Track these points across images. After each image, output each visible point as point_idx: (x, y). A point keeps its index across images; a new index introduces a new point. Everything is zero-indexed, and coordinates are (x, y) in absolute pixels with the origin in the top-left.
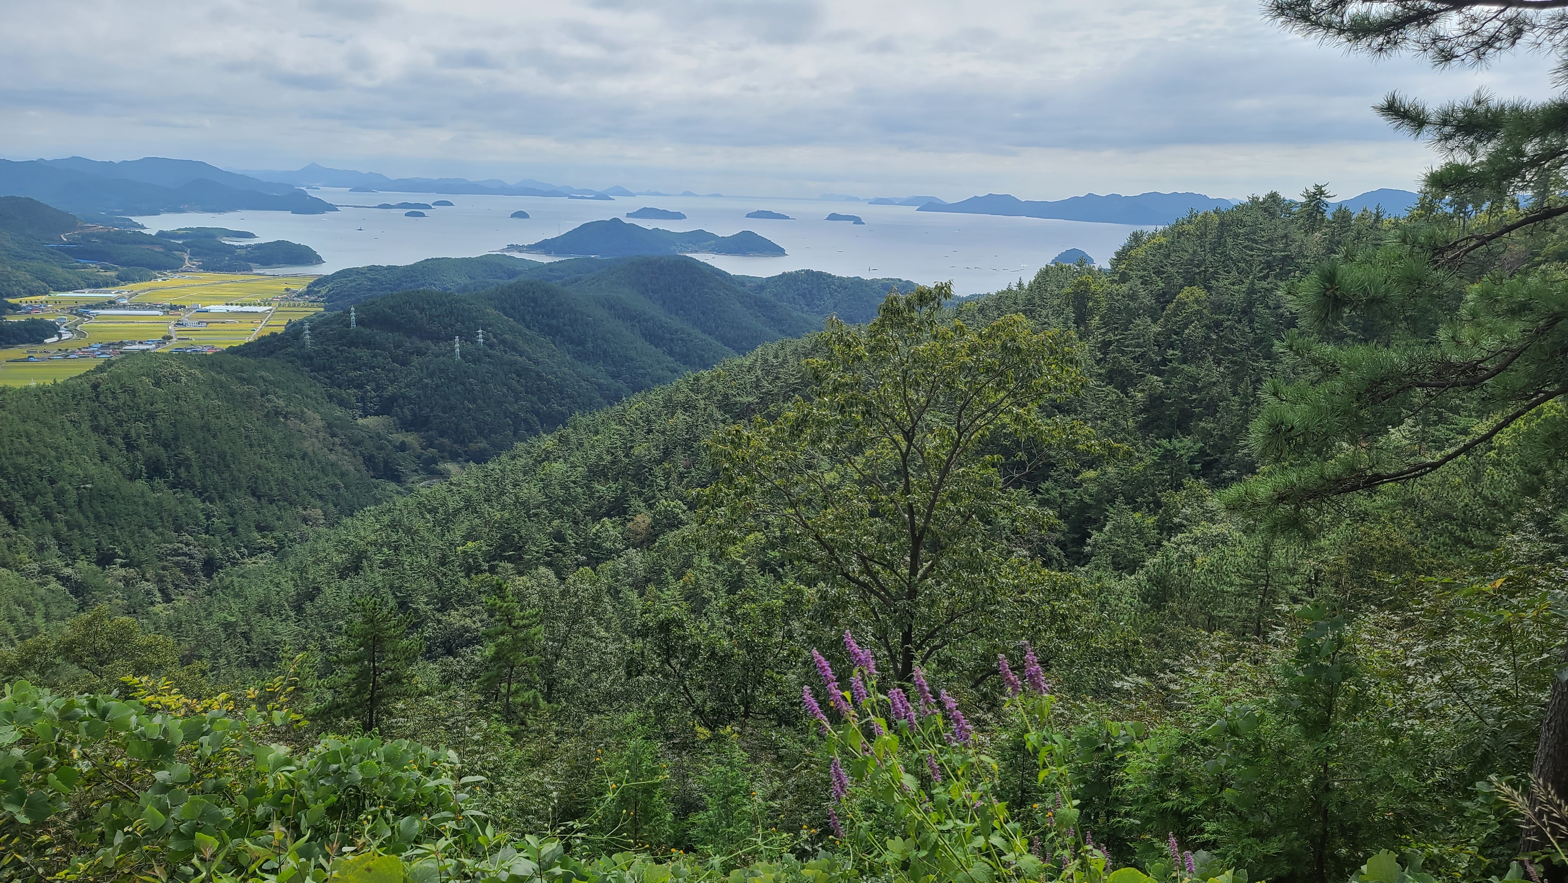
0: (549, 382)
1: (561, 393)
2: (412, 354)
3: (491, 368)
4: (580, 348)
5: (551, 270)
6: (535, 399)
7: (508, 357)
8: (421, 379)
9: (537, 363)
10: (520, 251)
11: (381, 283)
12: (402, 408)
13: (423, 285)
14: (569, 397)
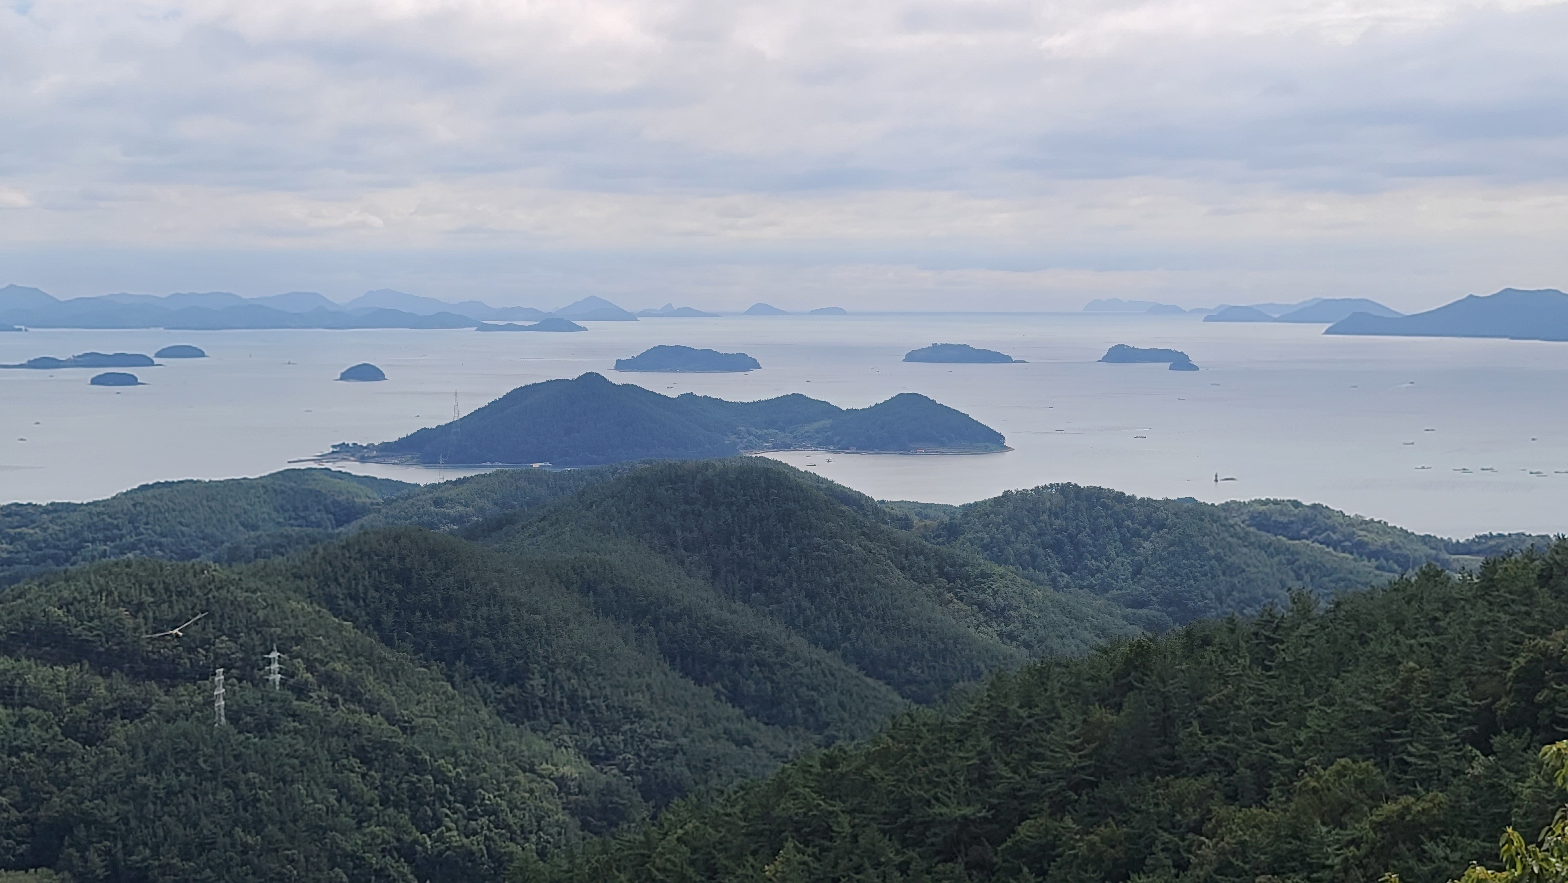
0: (440, 777)
1: (467, 802)
2: (110, 714)
3: (300, 744)
4: (512, 689)
5: (437, 503)
6: (404, 819)
7: (340, 715)
8: (131, 777)
9: (408, 729)
10: (363, 460)
11: (34, 545)
12: (82, 850)
13: (133, 547)
14: (486, 813)
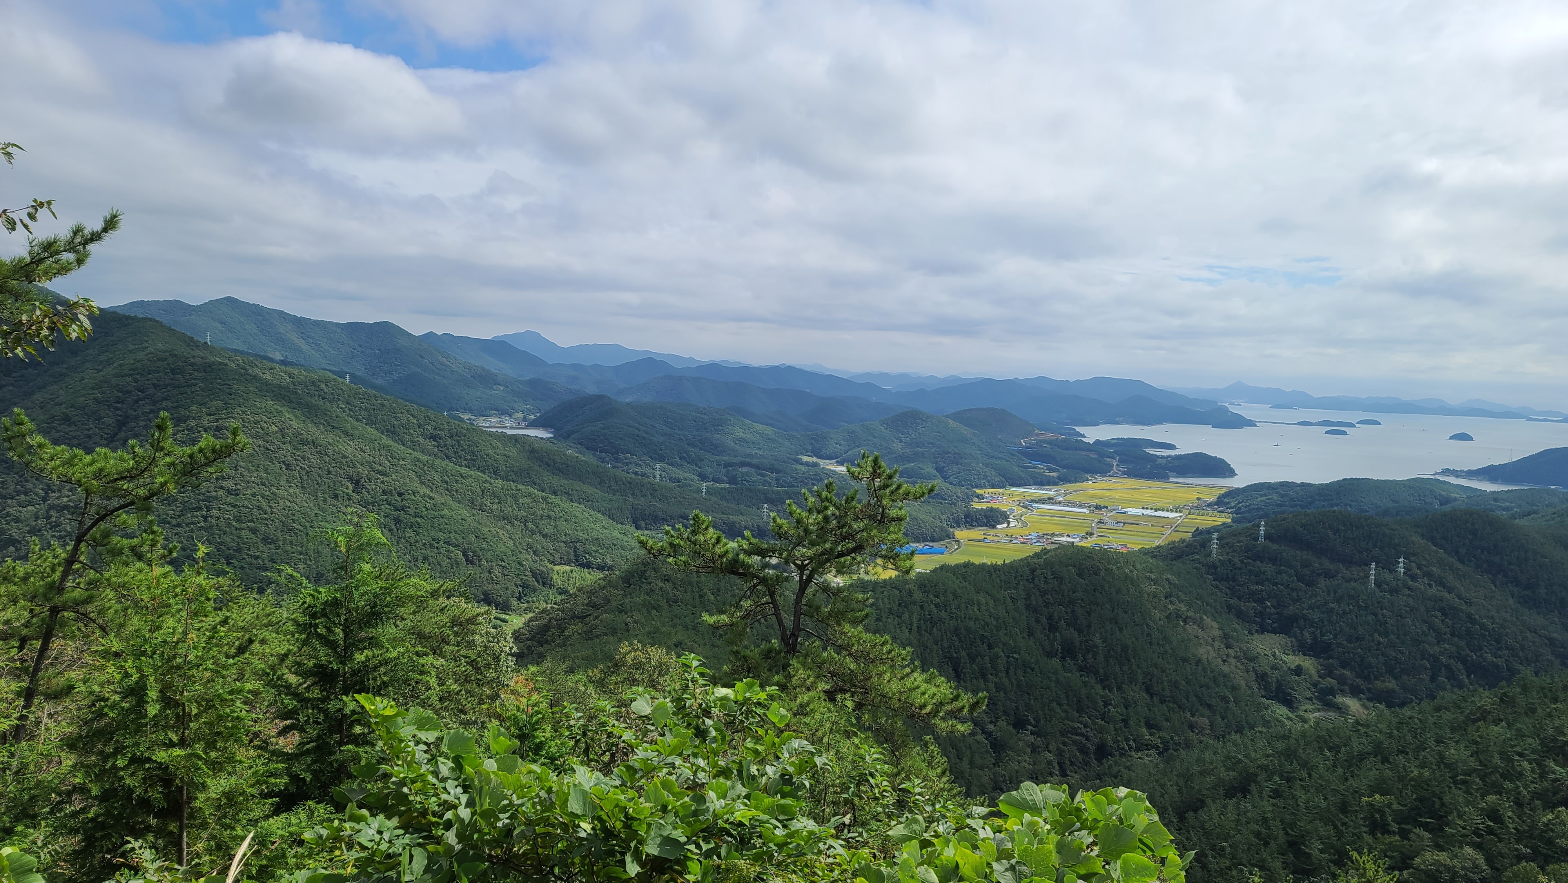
0: (1483, 627)
1: (1498, 641)
2: (1319, 575)
3: (1411, 601)
4: (1527, 592)
5: (1495, 500)
6: (1462, 643)
7: (1434, 591)
8: (1326, 603)
9: (1469, 603)
10: (1457, 477)
11: (1292, 500)
12: (1302, 630)
13: (1338, 505)
14: (1507, 648)
